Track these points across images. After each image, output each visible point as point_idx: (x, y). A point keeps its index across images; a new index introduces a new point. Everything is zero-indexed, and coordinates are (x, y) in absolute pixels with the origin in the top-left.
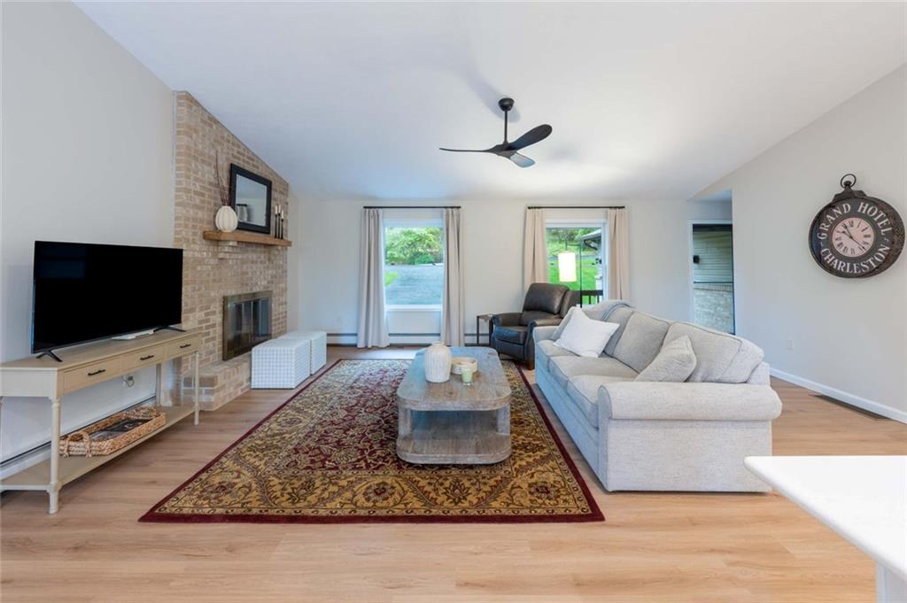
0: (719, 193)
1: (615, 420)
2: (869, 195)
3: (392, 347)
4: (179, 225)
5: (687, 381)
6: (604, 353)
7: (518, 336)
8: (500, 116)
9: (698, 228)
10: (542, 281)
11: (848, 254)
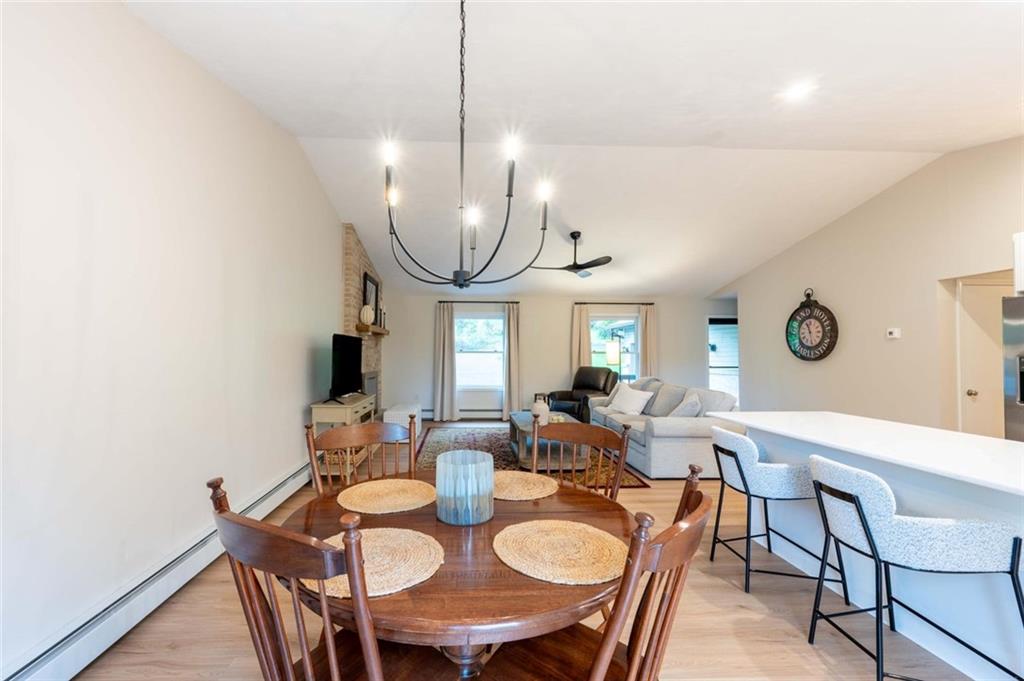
0: (728, 294)
1: (658, 437)
2: (820, 303)
3: (462, 420)
4: (347, 321)
5: (697, 416)
6: (643, 413)
7: (573, 407)
8: (571, 243)
9: (713, 321)
10: (587, 365)
11: (809, 344)
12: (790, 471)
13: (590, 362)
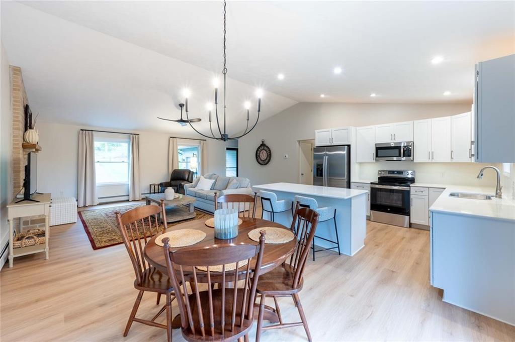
2: (266, 145)
3: (100, 204)
6: (212, 188)
9: (228, 149)
10: (177, 168)
11: (263, 159)
12: (285, 202)
13: (178, 167)
